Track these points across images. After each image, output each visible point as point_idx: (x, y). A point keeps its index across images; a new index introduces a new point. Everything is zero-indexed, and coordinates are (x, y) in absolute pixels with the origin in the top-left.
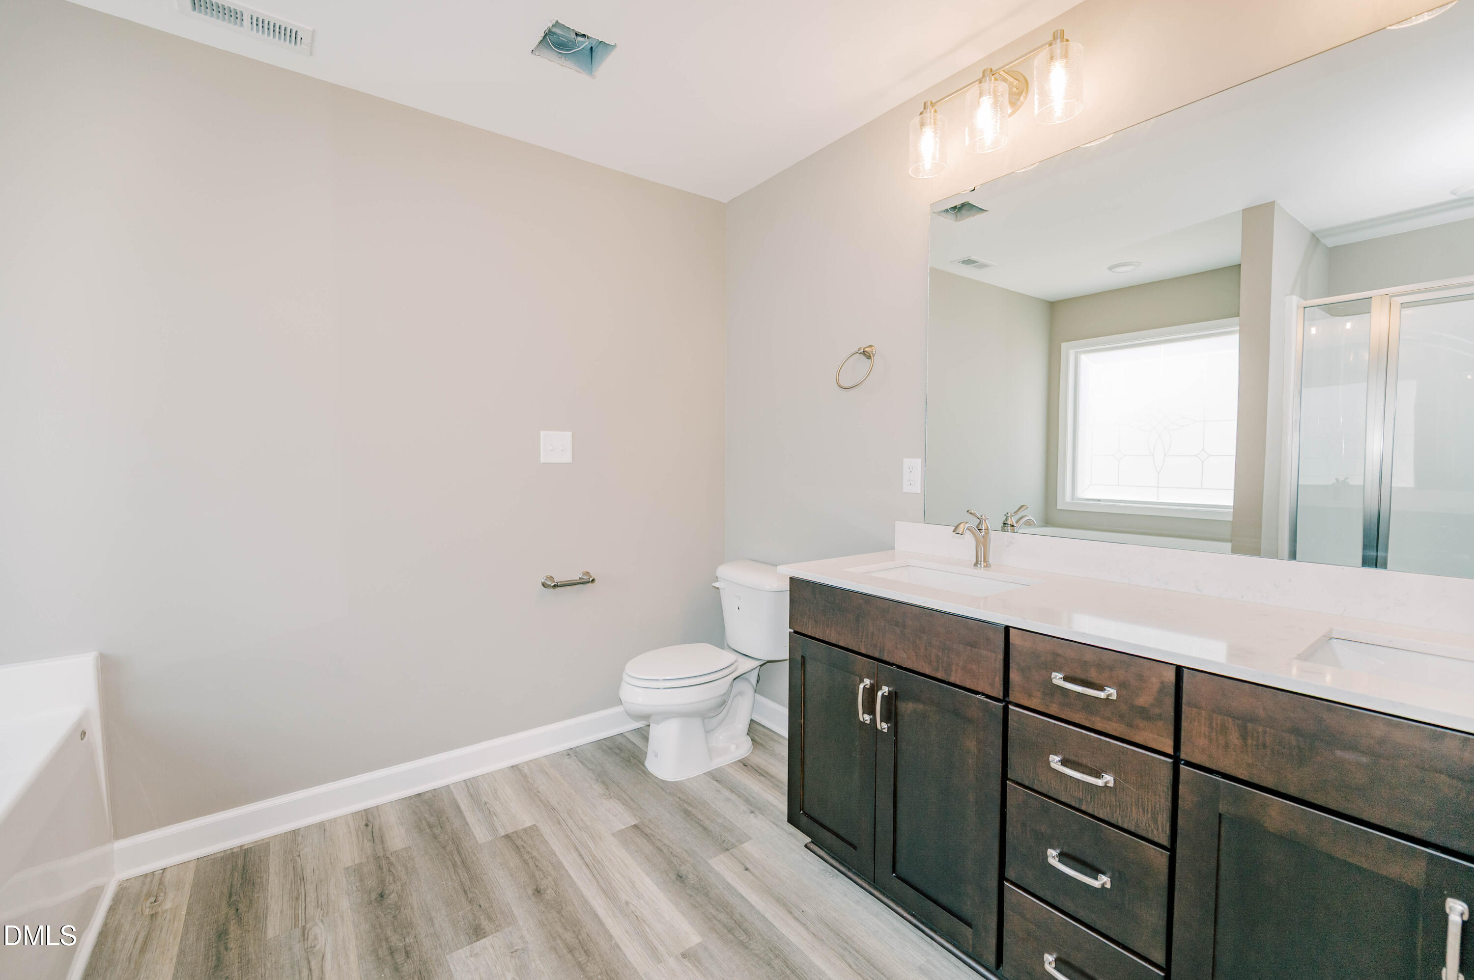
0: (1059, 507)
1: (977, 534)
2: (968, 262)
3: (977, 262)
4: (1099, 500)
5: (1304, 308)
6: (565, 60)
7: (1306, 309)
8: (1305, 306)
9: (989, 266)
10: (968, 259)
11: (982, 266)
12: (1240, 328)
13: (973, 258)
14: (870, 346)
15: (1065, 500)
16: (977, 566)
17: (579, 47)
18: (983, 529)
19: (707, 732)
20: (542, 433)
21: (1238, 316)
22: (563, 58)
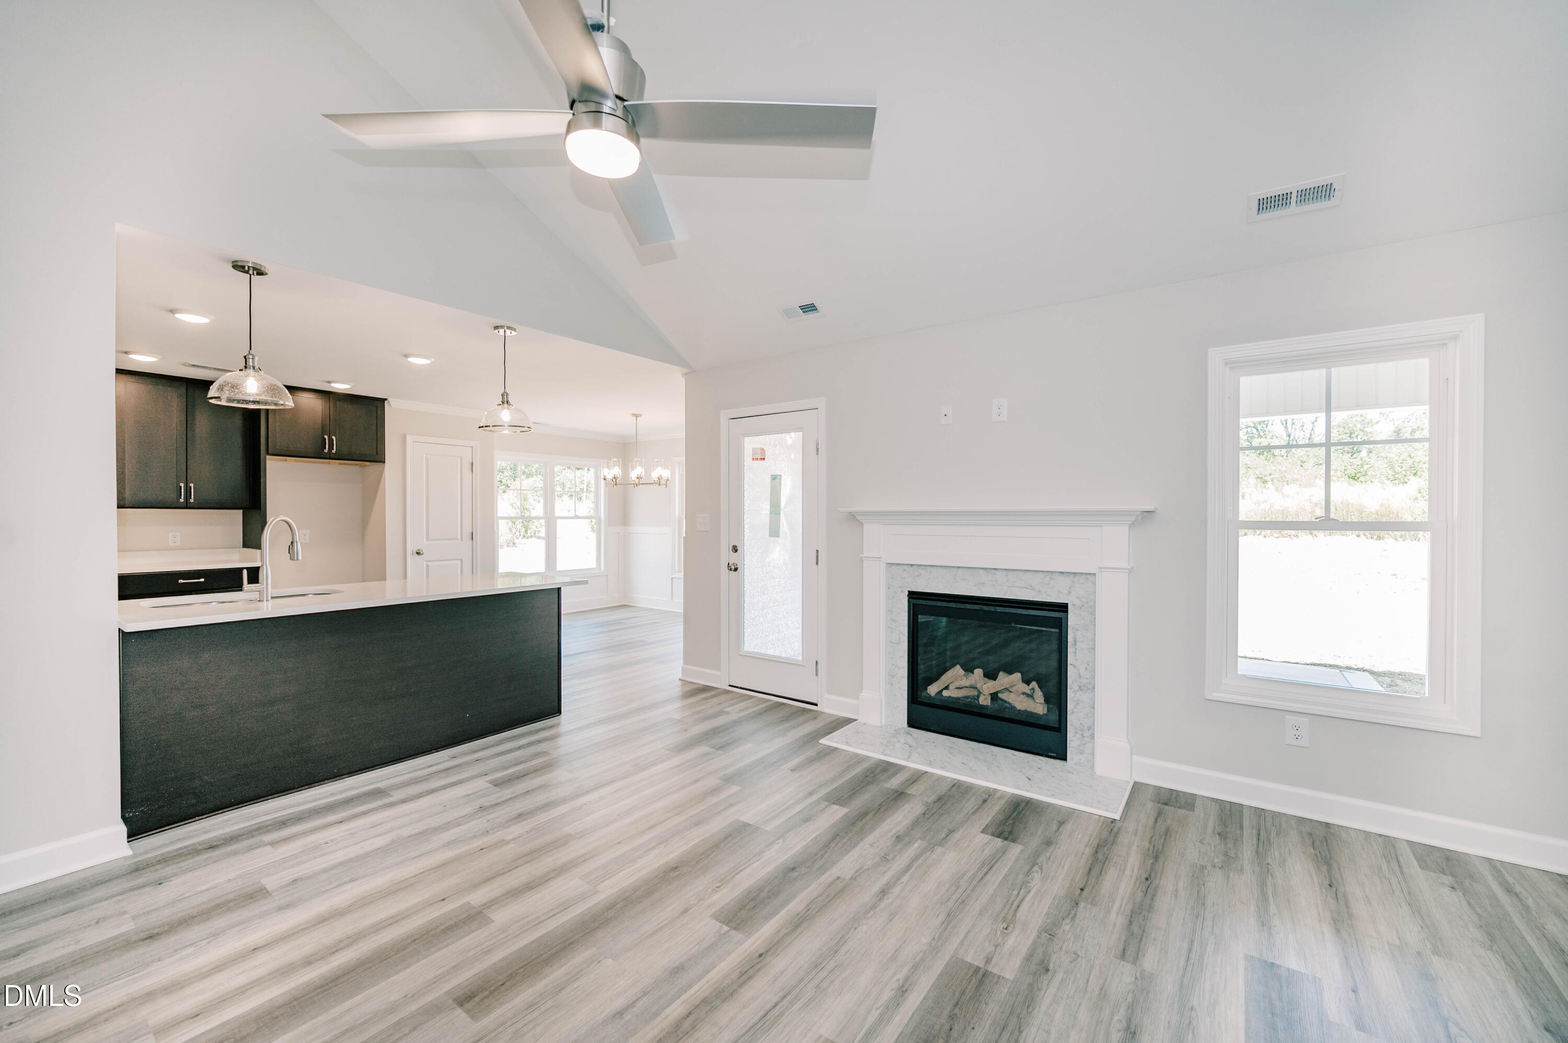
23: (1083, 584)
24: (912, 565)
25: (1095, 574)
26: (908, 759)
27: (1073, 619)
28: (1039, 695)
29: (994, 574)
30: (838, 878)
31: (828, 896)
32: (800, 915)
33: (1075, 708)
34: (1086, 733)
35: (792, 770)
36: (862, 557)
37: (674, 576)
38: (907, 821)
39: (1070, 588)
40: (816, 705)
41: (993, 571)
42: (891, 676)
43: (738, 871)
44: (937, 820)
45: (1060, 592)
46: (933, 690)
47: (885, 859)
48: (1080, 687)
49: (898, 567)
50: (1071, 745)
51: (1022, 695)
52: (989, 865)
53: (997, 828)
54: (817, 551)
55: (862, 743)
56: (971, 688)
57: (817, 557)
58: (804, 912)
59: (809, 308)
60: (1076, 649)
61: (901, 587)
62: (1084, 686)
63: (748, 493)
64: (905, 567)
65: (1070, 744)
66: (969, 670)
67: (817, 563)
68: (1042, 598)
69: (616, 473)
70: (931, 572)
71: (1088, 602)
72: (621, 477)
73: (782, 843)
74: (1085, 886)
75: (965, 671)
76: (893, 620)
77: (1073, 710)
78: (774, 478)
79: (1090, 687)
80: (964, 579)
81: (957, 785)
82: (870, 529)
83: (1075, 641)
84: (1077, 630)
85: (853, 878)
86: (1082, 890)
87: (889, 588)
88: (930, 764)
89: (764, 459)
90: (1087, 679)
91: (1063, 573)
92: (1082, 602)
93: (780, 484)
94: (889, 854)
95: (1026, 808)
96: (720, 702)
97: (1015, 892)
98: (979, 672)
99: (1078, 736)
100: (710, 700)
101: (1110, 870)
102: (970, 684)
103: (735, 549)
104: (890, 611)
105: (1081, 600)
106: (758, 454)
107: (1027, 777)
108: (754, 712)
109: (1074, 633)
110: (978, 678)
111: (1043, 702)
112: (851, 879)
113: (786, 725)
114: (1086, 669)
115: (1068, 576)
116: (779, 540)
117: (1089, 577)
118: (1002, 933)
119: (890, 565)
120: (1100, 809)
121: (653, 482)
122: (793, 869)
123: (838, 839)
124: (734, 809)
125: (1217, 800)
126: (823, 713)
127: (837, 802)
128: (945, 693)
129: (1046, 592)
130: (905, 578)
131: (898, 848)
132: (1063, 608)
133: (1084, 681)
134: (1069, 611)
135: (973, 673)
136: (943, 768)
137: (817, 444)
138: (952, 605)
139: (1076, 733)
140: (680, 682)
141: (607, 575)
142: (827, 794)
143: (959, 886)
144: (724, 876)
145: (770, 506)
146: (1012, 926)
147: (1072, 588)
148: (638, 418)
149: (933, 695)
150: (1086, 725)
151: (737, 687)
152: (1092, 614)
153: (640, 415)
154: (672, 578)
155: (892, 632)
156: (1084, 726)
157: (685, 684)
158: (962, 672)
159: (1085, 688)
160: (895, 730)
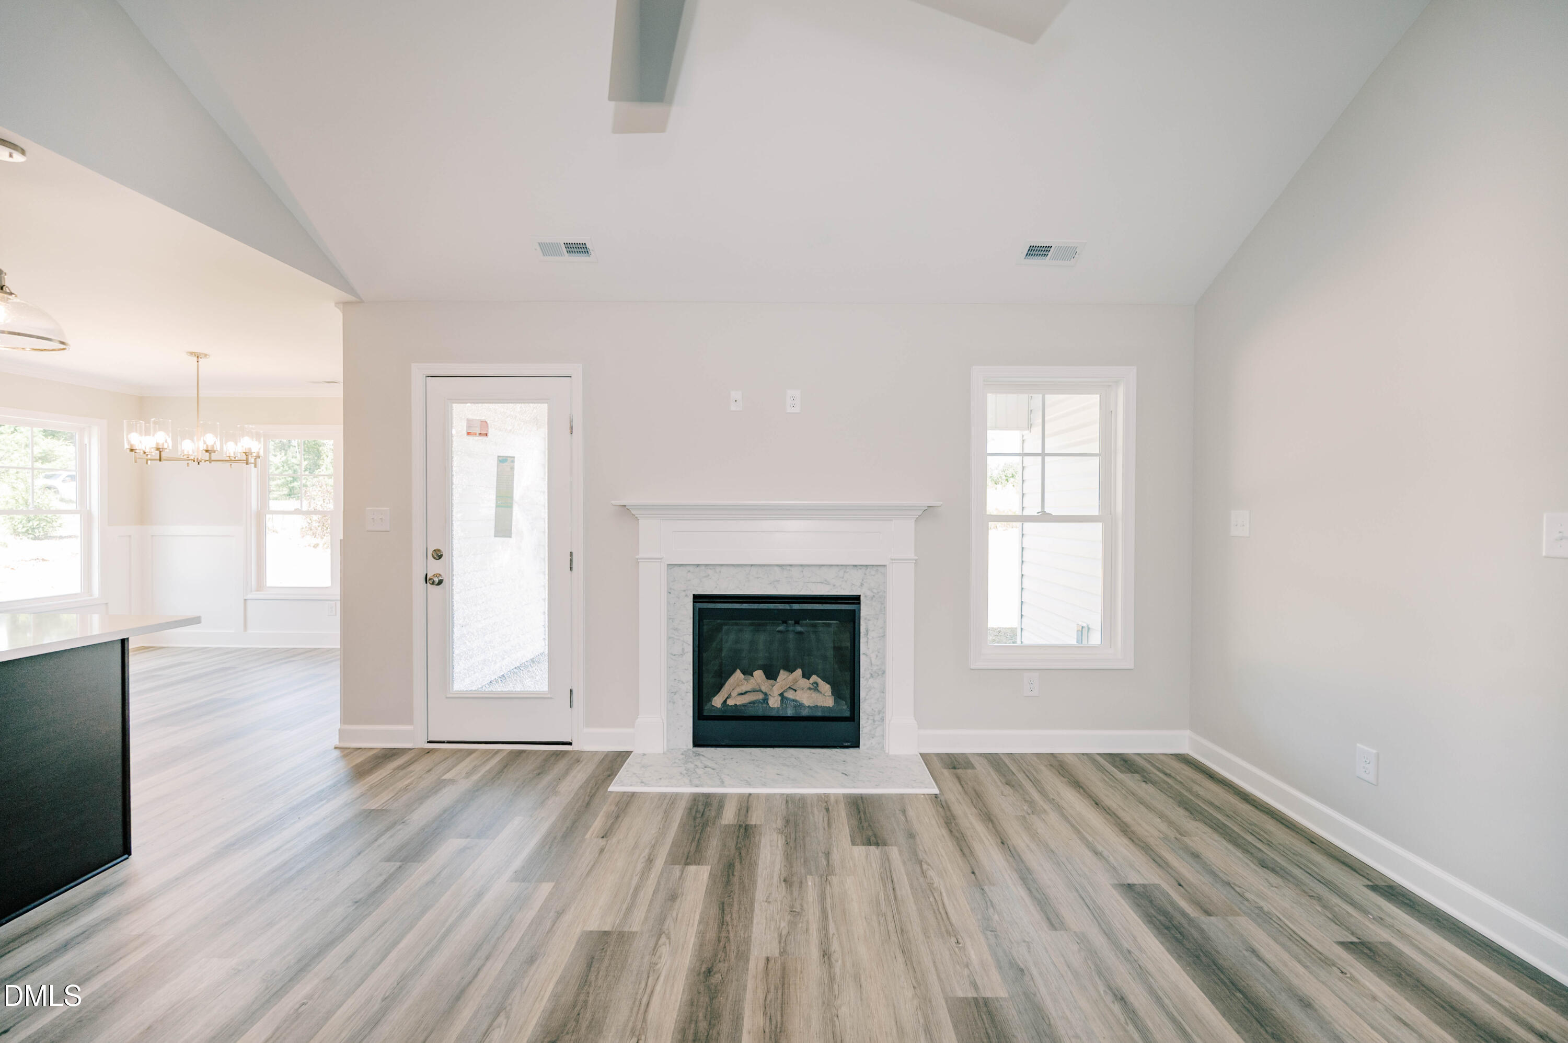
23: (874, 575)
24: (698, 565)
25: (885, 566)
26: (722, 784)
27: (866, 611)
28: (826, 688)
29: (790, 570)
30: (768, 960)
31: (777, 988)
32: (767, 1030)
33: (867, 695)
34: (877, 718)
35: (603, 837)
36: (637, 559)
37: (249, 597)
38: (779, 859)
39: (863, 580)
40: (570, 744)
41: (788, 568)
42: (672, 693)
43: (643, 1007)
44: (804, 845)
45: (853, 584)
46: (717, 701)
47: (795, 913)
48: (872, 674)
49: (682, 568)
50: (864, 732)
51: (808, 691)
52: (887, 877)
53: (862, 836)
54: (571, 553)
55: (660, 779)
56: (754, 691)
57: (571, 560)
58: (768, 1024)
59: (578, 249)
60: (868, 638)
61: (684, 591)
62: (875, 672)
63: (459, 482)
64: (691, 569)
65: (862, 731)
66: (748, 672)
67: (571, 569)
68: (837, 592)
69: (161, 441)
70: (720, 572)
71: (878, 593)
72: (171, 448)
73: (667, 941)
74: (972, 869)
75: (744, 675)
76: (676, 629)
77: (865, 698)
78: (502, 460)
79: (880, 673)
80: (758, 578)
81: (789, 799)
82: (647, 525)
83: (867, 631)
84: (869, 620)
85: (783, 952)
86: (973, 873)
87: (670, 593)
88: (749, 784)
89: (487, 435)
90: (877, 666)
91: (856, 566)
92: (874, 593)
93: (512, 468)
94: (793, 905)
95: (866, 806)
96: (428, 768)
97: (932, 899)
98: (759, 674)
99: (870, 722)
100: (411, 768)
101: (974, 844)
102: (751, 688)
103: (438, 555)
104: (670, 619)
105: (872, 591)
106: (476, 427)
107: (843, 773)
108: (489, 771)
109: (866, 623)
110: (759, 681)
111: (831, 694)
112: (781, 954)
113: (547, 779)
114: (877, 656)
115: (861, 569)
116: (512, 541)
117: (879, 568)
118: (960, 949)
119: (670, 566)
120: (920, 787)
121: (228, 458)
122: (709, 972)
123: (727, 910)
124: (568, 918)
125: (981, 754)
126: (582, 751)
127: (688, 861)
128: (730, 702)
129: (840, 586)
130: (690, 580)
131: (796, 894)
132: (855, 600)
133: (875, 668)
134: (861, 603)
135: (753, 676)
136: (764, 785)
137: (571, 421)
138: (745, 606)
139: (868, 719)
140: (337, 753)
141: (107, 604)
142: (670, 854)
143: (884, 913)
144: (631, 1024)
145: (497, 496)
146: (959, 937)
147: (865, 580)
148: (200, 360)
149: (719, 706)
150: (876, 710)
151: (443, 742)
152: (882, 604)
153: (206, 355)
154: (245, 600)
155: (674, 643)
156: (875, 711)
157: (350, 753)
158: (742, 676)
159: (876, 675)
160: (682, 754)
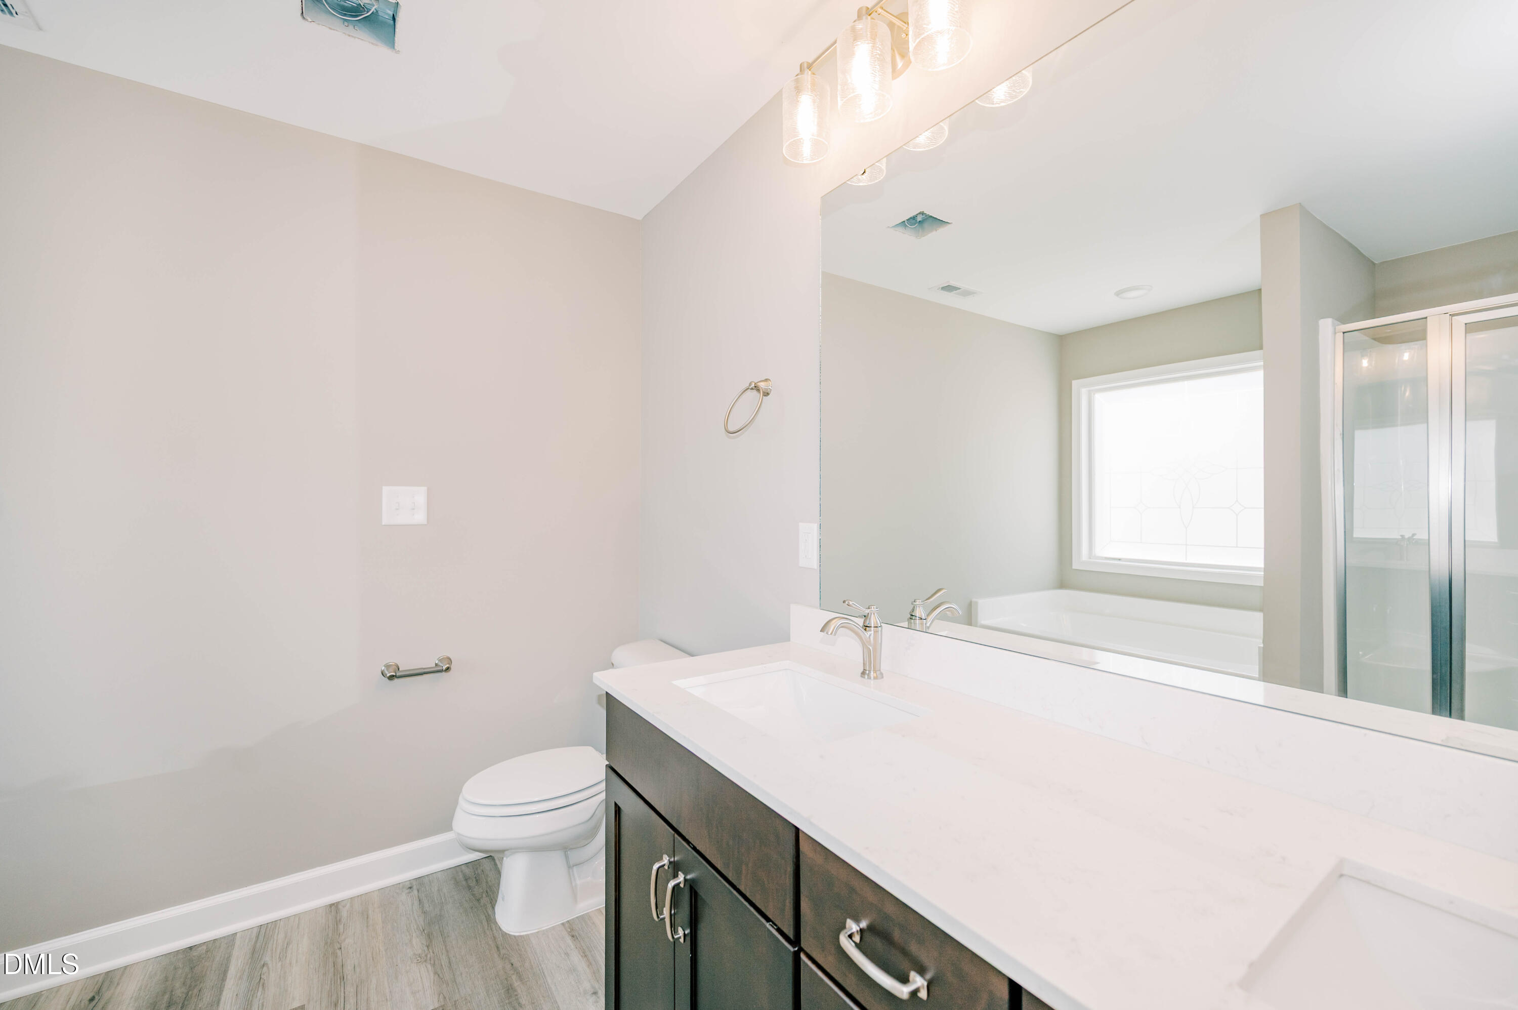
0: (1075, 566)
1: (861, 634)
2: (949, 288)
3: (960, 289)
4: (1120, 560)
5: (1344, 333)
6: (353, 29)
7: (1345, 334)
8: (1344, 331)
9: (975, 293)
10: (947, 285)
11: (967, 293)
12: (1264, 363)
13: (953, 283)
14: (766, 380)
15: (1082, 558)
16: (864, 678)
17: (368, 12)
18: (872, 626)
19: (570, 867)
20: (386, 490)
21: (1261, 348)
22: (351, 27)
